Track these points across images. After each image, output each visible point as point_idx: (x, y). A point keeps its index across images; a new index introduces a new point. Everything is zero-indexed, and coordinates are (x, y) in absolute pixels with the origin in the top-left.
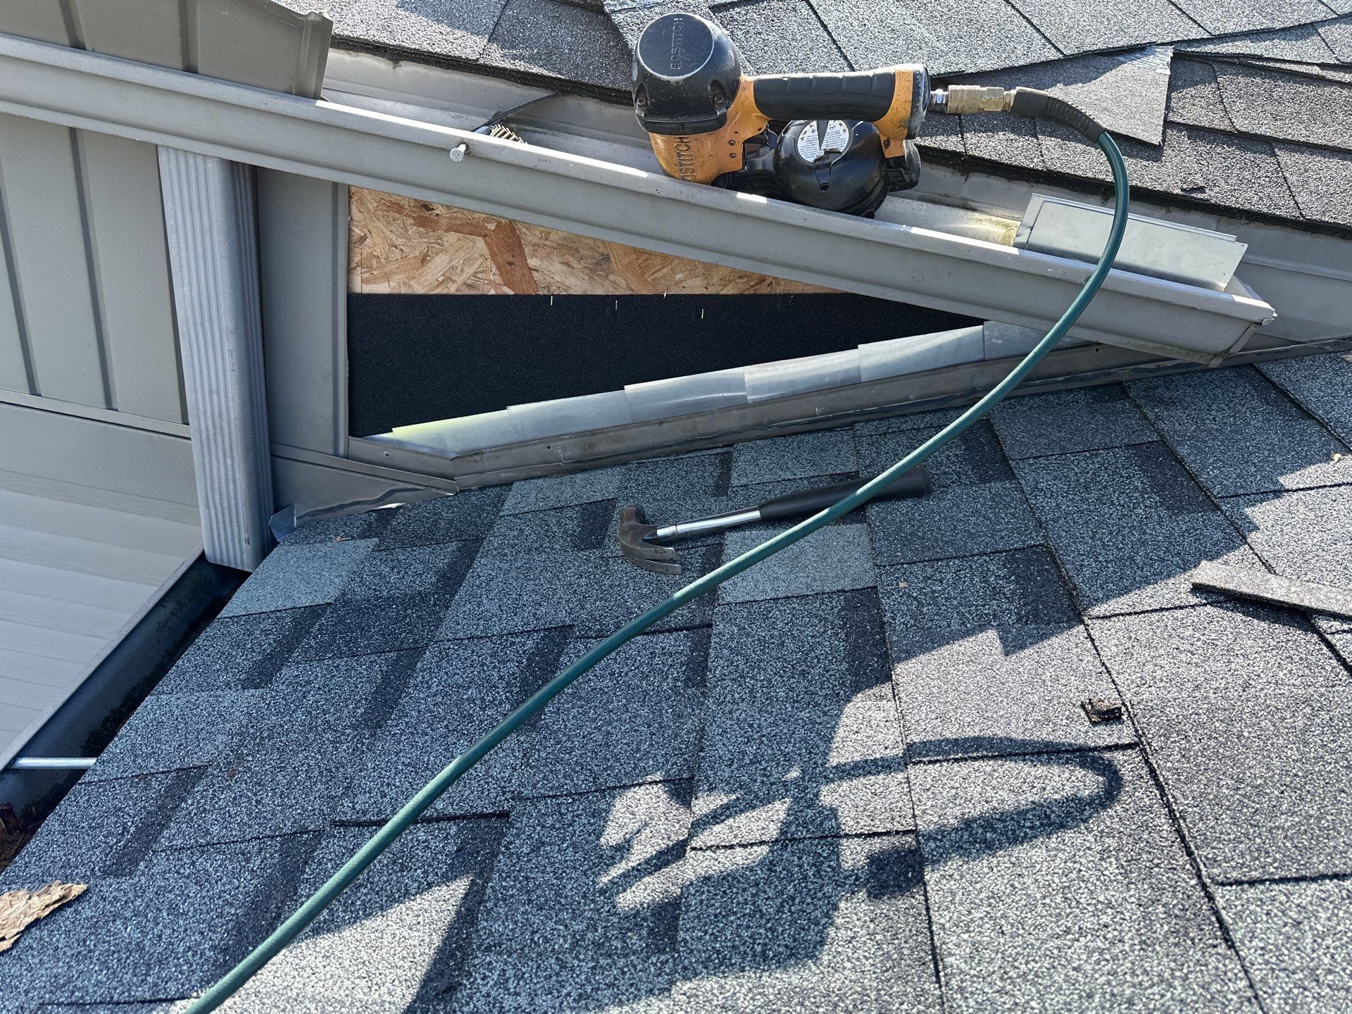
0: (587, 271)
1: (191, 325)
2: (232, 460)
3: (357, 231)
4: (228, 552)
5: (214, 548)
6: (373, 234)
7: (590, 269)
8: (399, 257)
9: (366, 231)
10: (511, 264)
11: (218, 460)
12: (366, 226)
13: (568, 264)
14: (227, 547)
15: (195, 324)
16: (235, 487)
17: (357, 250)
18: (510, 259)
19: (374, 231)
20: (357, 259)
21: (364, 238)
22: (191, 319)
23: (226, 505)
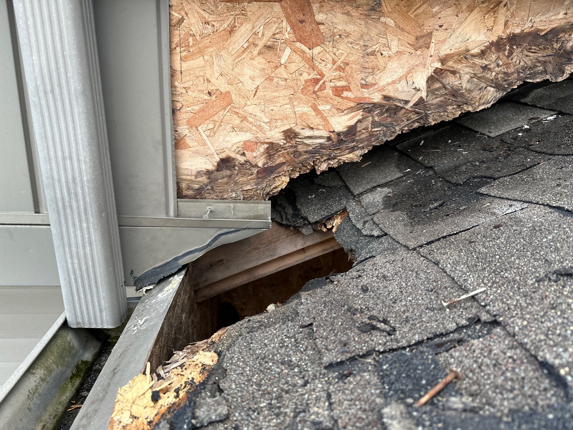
0: (363, 17)
1: (42, 94)
2: (87, 223)
3: (176, 15)
4: (88, 314)
5: (75, 313)
6: (189, 15)
7: (365, 15)
8: (211, 31)
9: (183, 14)
10: (302, 22)
11: (74, 225)
12: (183, 9)
13: (348, 14)
14: (87, 309)
15: (45, 92)
16: (91, 250)
17: (176, 32)
18: (302, 17)
19: (189, 12)
20: (176, 40)
21: (181, 20)
22: (41, 88)
23: (84, 268)
